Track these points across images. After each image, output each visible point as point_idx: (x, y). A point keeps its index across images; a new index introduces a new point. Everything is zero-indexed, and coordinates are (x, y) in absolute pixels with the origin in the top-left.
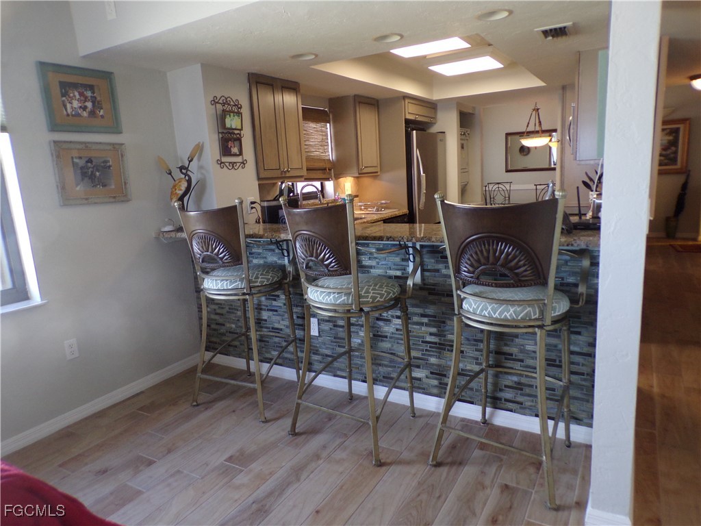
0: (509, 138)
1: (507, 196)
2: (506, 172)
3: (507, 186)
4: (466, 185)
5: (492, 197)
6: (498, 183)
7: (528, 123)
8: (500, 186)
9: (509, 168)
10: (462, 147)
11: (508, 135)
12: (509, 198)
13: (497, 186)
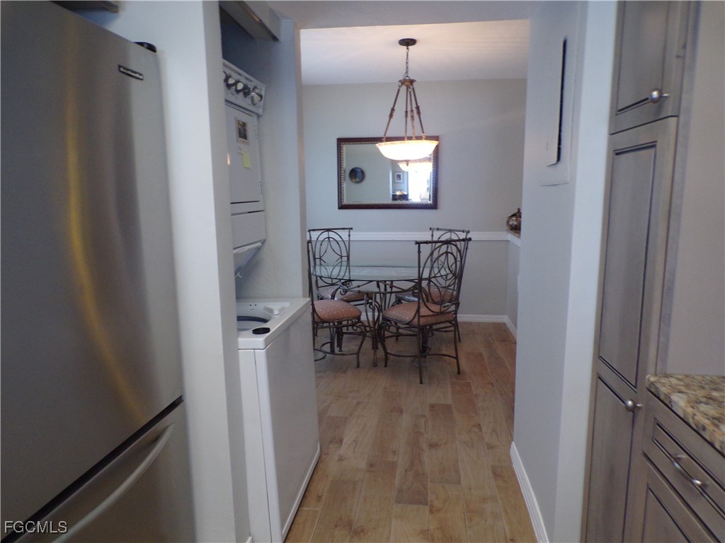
0: (345, 147)
1: (344, 254)
2: (339, 208)
3: (344, 234)
4: (259, 249)
5: (317, 256)
6: (328, 230)
7: (393, 110)
8: (332, 234)
9: (345, 202)
10: (243, 133)
11: (341, 141)
12: (348, 257)
13: (325, 235)
